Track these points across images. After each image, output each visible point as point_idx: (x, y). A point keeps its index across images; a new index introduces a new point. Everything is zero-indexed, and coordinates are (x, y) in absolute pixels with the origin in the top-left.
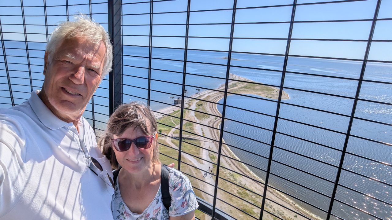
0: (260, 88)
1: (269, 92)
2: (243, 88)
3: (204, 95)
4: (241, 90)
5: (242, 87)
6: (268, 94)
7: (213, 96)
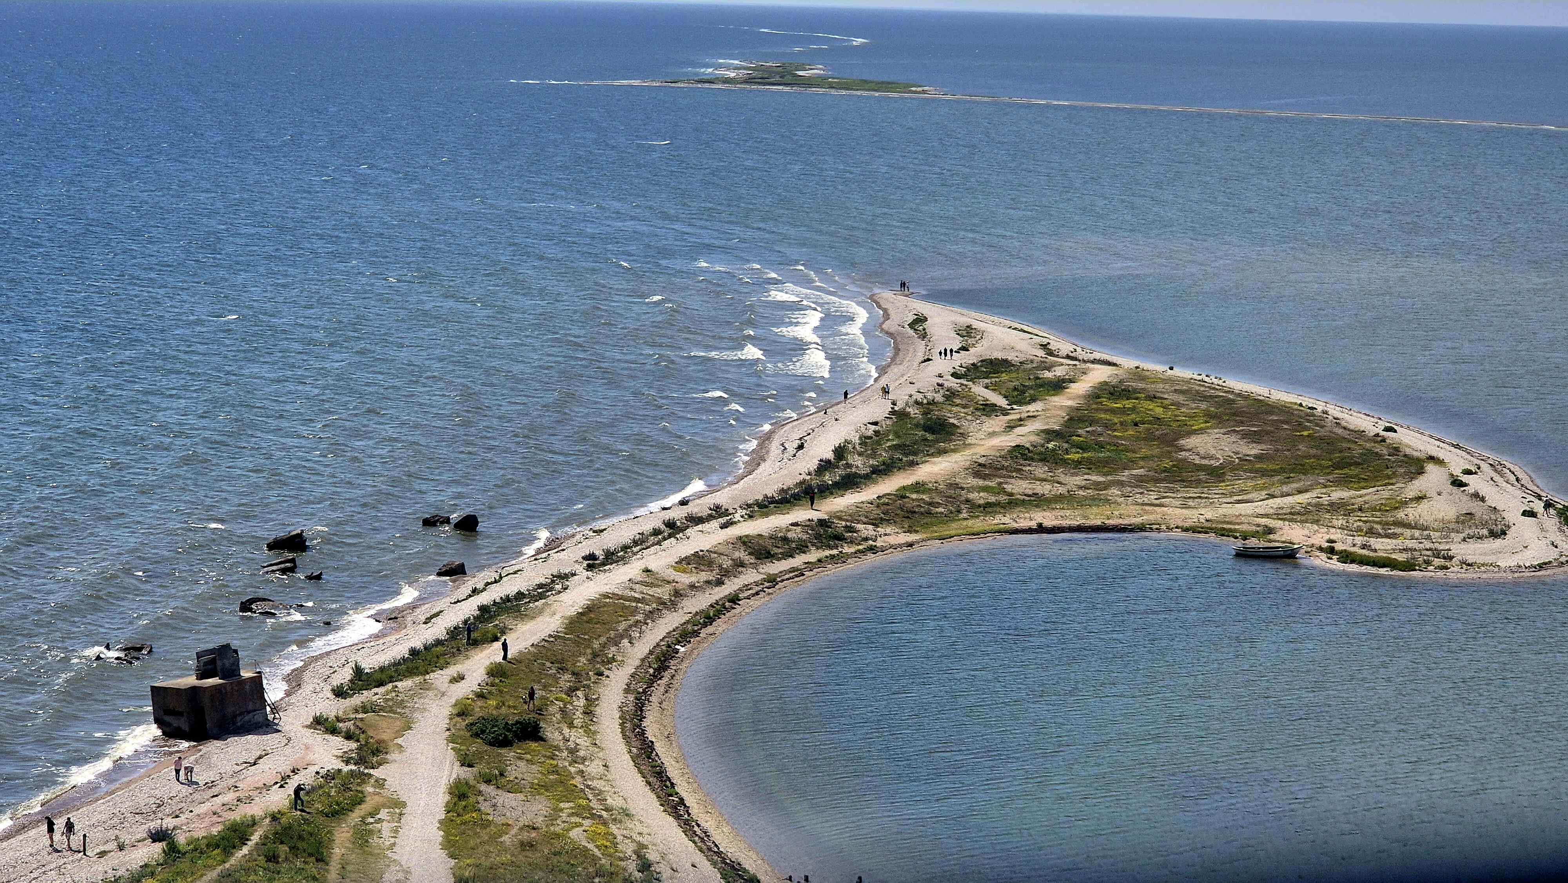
0: (1254, 450)
1: (1372, 495)
2: (1040, 470)
3: (543, 591)
4: (1018, 487)
5: (1020, 453)
6: (1354, 521)
7: (664, 593)
